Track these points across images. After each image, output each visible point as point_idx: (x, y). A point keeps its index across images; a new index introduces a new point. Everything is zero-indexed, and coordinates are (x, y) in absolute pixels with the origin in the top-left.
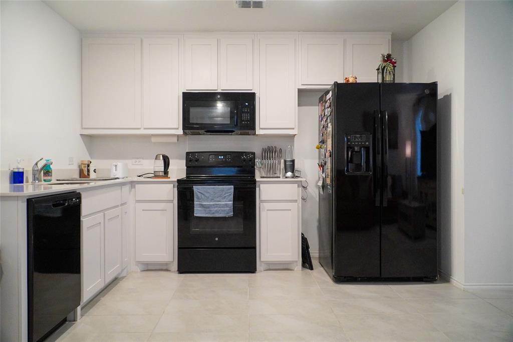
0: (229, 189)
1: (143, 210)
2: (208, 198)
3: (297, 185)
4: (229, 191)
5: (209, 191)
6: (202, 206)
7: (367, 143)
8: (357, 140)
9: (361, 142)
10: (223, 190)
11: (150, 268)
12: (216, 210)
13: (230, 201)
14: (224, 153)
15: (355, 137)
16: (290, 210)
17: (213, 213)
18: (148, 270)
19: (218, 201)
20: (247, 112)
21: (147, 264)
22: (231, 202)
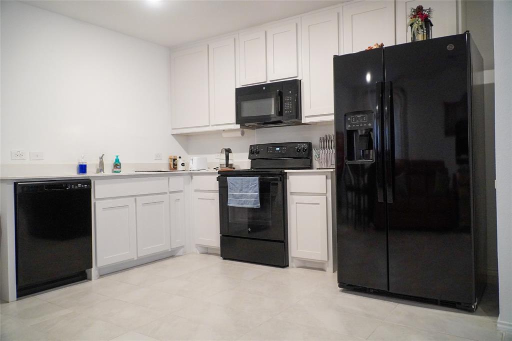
0: (255, 180)
1: (199, 199)
2: (238, 188)
3: (325, 176)
4: (254, 183)
5: (238, 181)
6: (234, 196)
7: (370, 124)
8: (357, 121)
9: (363, 124)
10: (248, 182)
11: (209, 251)
12: (244, 201)
13: (256, 192)
14: (281, 145)
15: (356, 119)
16: (318, 204)
17: (242, 204)
18: (207, 253)
19: (247, 192)
20: (290, 101)
21: (207, 248)
22: (256, 194)
